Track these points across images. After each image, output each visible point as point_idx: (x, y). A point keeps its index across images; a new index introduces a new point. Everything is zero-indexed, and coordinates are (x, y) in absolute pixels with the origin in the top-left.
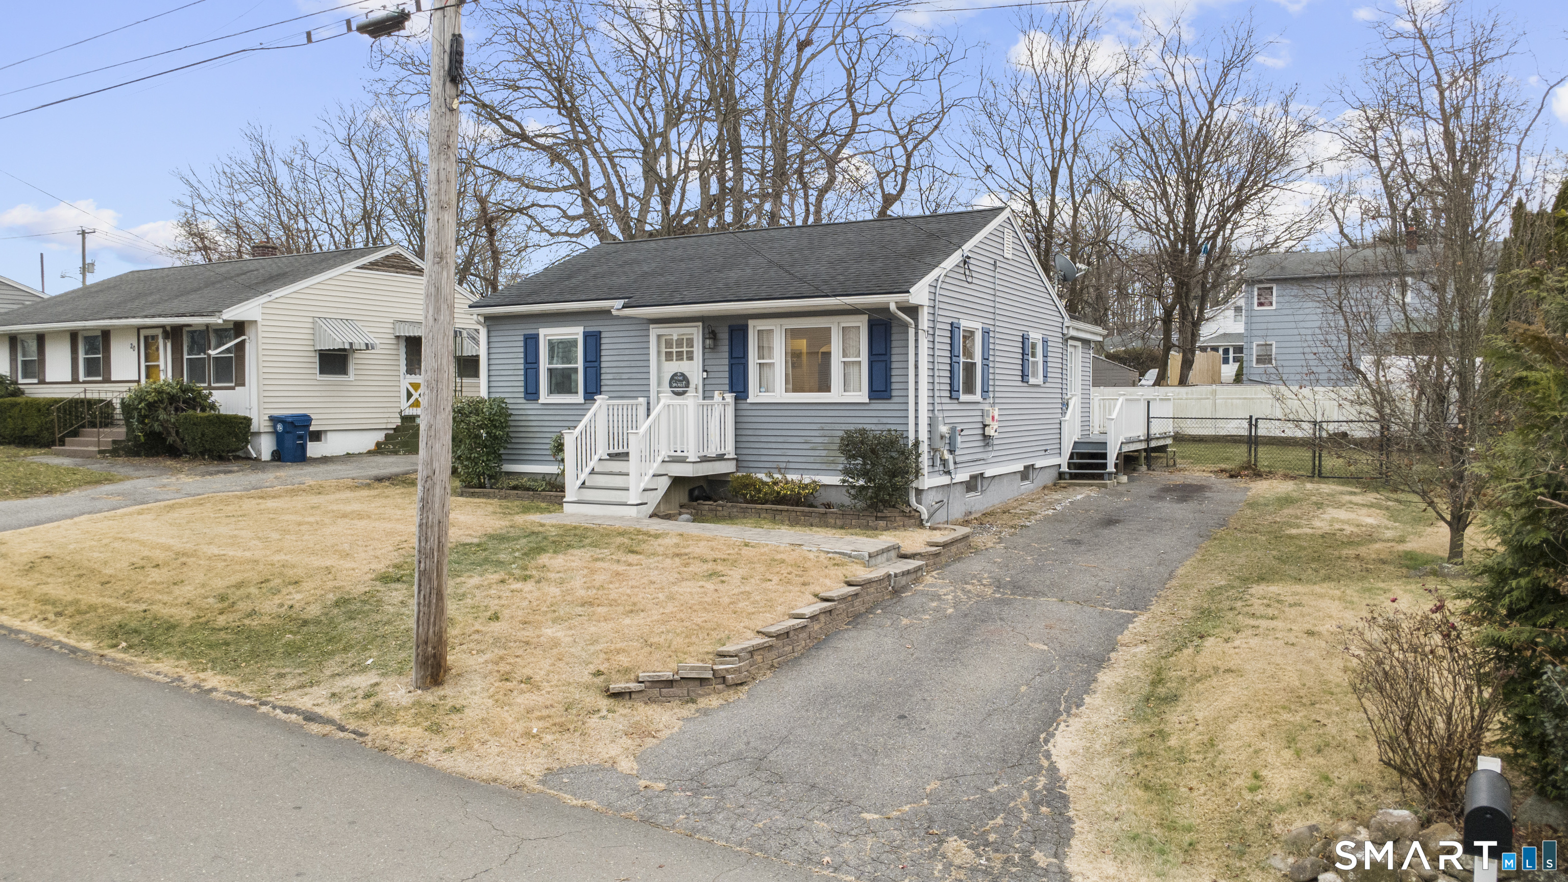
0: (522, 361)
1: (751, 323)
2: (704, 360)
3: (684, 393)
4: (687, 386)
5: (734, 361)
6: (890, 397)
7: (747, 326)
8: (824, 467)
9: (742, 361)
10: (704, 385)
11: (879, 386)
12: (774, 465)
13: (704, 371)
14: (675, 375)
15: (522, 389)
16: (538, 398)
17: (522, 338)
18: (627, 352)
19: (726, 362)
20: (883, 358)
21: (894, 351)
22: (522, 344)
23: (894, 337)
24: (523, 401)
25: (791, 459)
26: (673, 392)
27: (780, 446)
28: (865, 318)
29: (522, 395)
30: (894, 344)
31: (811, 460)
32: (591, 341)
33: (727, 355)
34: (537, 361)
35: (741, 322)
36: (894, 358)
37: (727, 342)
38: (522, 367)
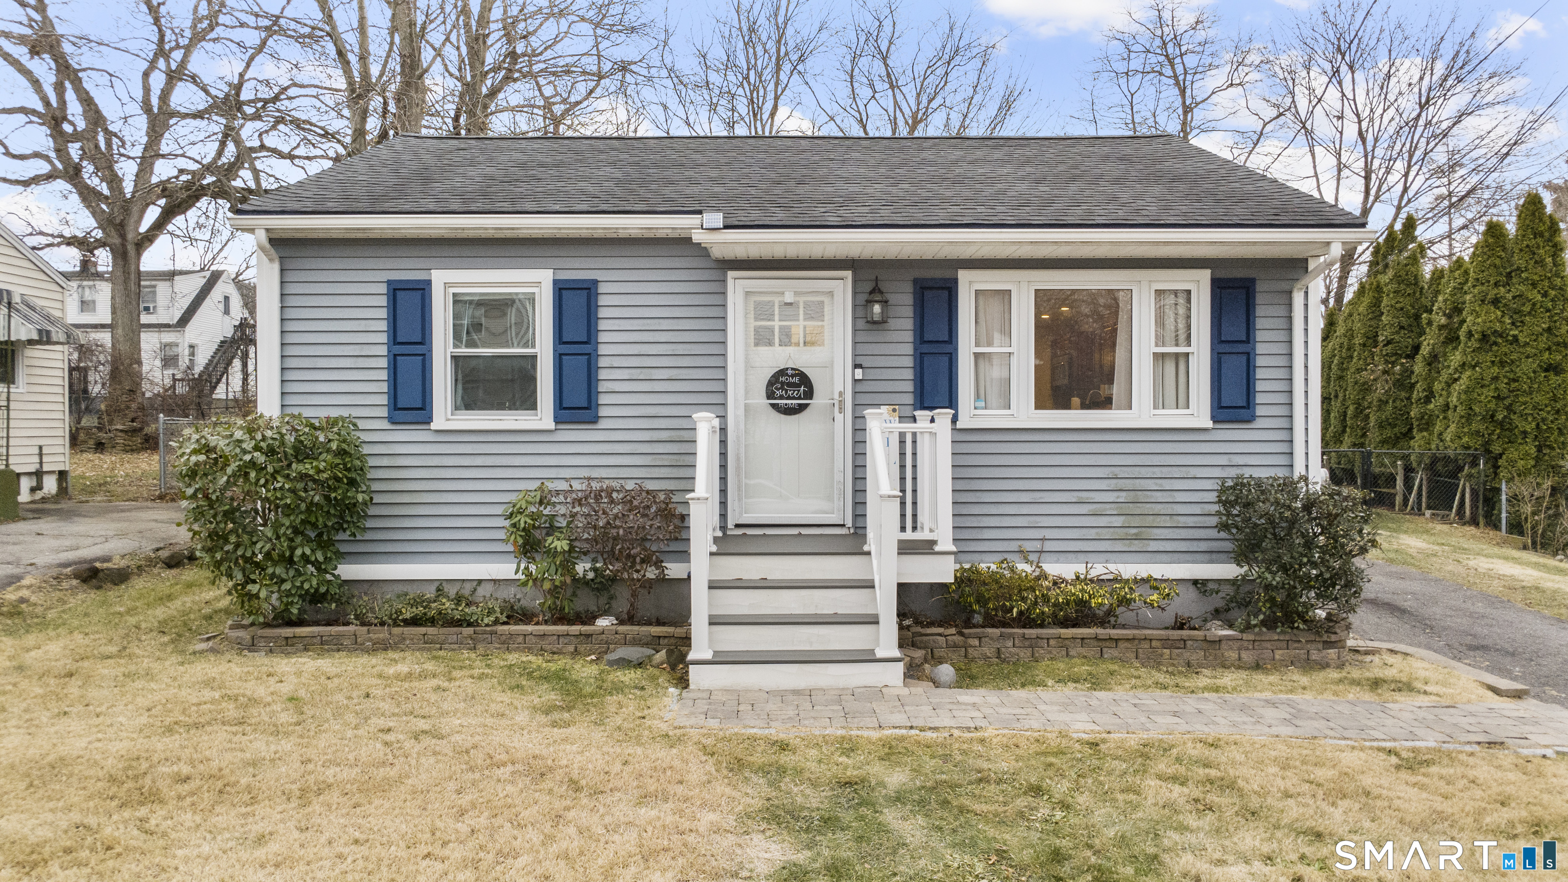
0: (383, 338)
1: (964, 276)
2: (855, 343)
4: (809, 394)
5: (926, 348)
6: (1251, 418)
7: (956, 281)
8: (1119, 546)
9: (947, 348)
10: (855, 393)
11: (1233, 396)
12: (1014, 546)
13: (856, 366)
14: (782, 372)
15: (384, 400)
16: (429, 420)
17: (383, 288)
18: (665, 325)
19: (909, 349)
20: (1241, 348)
21: (1260, 336)
22: (383, 301)
24: (385, 425)
25: (1049, 534)
26: (773, 405)
27: (1025, 510)
28: (1205, 276)
29: (384, 412)
30: (1260, 323)
31: (1092, 534)
32: (575, 301)
33: (909, 336)
34: (425, 339)
35: (947, 274)
36: (1260, 348)
37: (909, 311)
38: (383, 350)
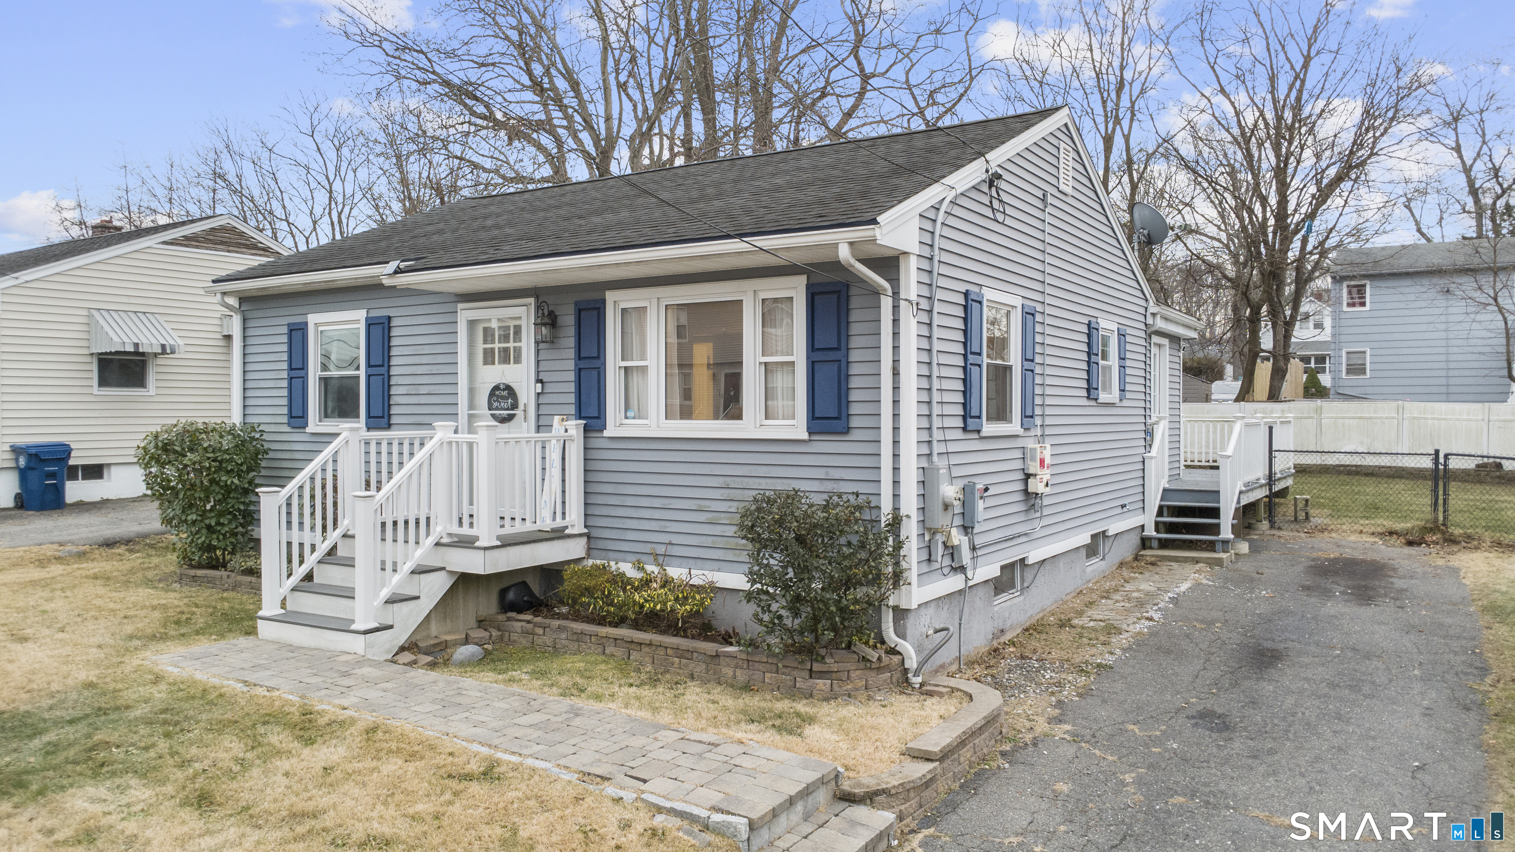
0: (285, 366)
1: (611, 297)
2: (538, 362)
3: (510, 418)
4: (515, 406)
5: (583, 364)
6: (847, 430)
7: (604, 301)
8: (730, 556)
9: (595, 363)
10: (538, 405)
11: (827, 408)
12: (647, 548)
13: (539, 381)
14: (496, 388)
15: (285, 410)
16: (306, 425)
17: (285, 330)
18: (427, 350)
19: (571, 364)
20: (832, 356)
21: (854, 342)
22: (285, 339)
23: (854, 316)
24: (286, 429)
25: (675, 539)
26: (493, 416)
27: (657, 514)
28: (801, 281)
29: (285, 420)
30: (855, 329)
31: (708, 541)
32: (377, 331)
33: (571, 353)
34: (304, 367)
35: (594, 296)
36: (854, 356)
37: (571, 331)
38: (285, 375)
